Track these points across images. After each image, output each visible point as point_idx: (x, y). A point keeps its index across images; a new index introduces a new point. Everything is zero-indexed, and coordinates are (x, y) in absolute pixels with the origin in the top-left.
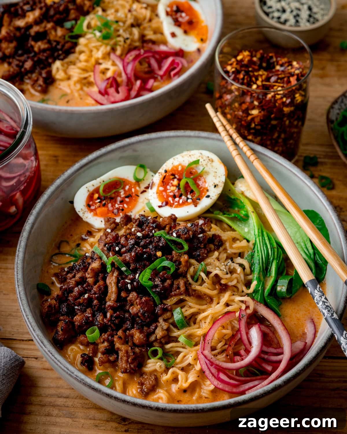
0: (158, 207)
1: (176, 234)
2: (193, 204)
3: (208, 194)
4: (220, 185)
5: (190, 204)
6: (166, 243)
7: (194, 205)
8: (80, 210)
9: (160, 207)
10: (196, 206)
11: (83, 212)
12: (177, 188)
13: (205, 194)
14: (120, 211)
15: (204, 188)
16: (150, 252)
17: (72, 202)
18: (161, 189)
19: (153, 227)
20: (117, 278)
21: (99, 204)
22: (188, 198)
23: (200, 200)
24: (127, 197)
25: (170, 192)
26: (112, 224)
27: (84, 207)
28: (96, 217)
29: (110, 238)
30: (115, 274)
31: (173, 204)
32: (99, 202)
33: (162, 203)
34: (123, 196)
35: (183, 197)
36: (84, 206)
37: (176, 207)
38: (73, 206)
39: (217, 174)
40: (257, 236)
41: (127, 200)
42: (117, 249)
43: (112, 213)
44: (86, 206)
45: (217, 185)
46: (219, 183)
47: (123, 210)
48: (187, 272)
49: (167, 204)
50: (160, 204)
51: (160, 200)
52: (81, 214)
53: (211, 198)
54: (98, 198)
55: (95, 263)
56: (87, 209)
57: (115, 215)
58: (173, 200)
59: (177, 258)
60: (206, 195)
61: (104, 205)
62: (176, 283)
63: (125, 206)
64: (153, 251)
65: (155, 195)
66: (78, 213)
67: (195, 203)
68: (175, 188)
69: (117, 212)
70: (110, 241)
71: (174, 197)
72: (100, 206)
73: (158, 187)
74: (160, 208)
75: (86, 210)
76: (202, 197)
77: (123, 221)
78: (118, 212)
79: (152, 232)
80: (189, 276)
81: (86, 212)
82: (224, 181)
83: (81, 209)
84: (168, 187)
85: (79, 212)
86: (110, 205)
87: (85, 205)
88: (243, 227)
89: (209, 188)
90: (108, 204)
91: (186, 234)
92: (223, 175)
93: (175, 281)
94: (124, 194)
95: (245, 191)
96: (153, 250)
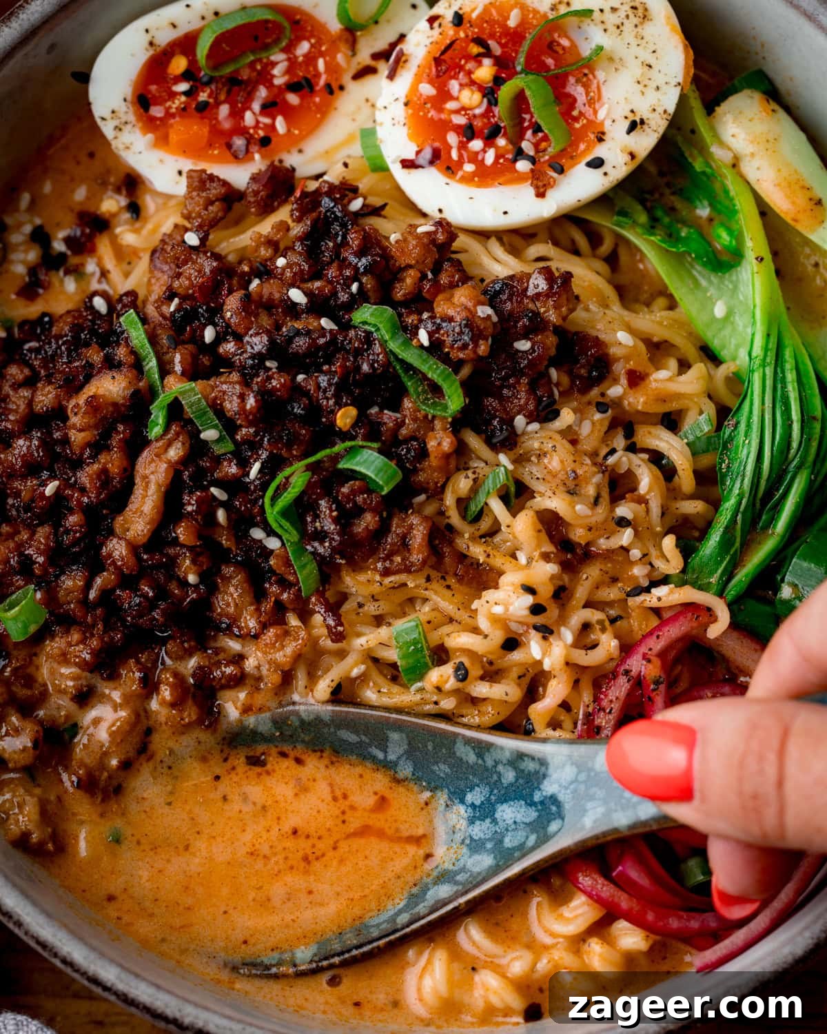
0: (399, 165)
1: (430, 334)
2: (532, 185)
3: (600, 151)
4: (652, 123)
5: (519, 178)
6: (388, 364)
7: (537, 187)
8: (107, 115)
9: (408, 164)
10: (541, 195)
11: (116, 123)
12: (485, 100)
13: (588, 149)
14: (254, 148)
15: (590, 122)
16: (318, 400)
17: (83, 78)
18: (427, 89)
19: (356, 268)
20: (176, 471)
21: (183, 98)
22: (520, 154)
23: (561, 171)
24: (293, 87)
25: (457, 112)
26: (212, 203)
27: (123, 103)
28: (159, 154)
29: (189, 278)
30: (175, 453)
31: (460, 163)
32: (185, 93)
33: (418, 153)
34: (278, 82)
35: (501, 142)
36: (125, 100)
37: (468, 180)
38: (86, 93)
39: (653, 73)
40: (758, 362)
41: (293, 99)
42: (209, 334)
43: (224, 148)
44: (132, 103)
45: (642, 122)
46: (651, 116)
47: (265, 142)
48: (444, 487)
49: (436, 158)
50: (410, 155)
51: (411, 137)
52: (108, 129)
53: (605, 174)
54: (186, 76)
55: (114, 378)
56: (136, 113)
57: (236, 157)
58: (462, 146)
59: (418, 429)
60: (589, 158)
61: (203, 108)
62: (396, 528)
63: (280, 124)
64: (328, 399)
65: (399, 111)
66: (99, 121)
67: (540, 184)
68: (477, 97)
69: (243, 148)
70: (188, 288)
71: (469, 132)
72: (184, 109)
73: (418, 79)
74: (406, 171)
75: (131, 117)
76: (574, 159)
77: (256, 193)
78: (247, 151)
79: (349, 287)
80: (449, 500)
81: (129, 127)
82: (671, 108)
83: (113, 112)
84: (454, 86)
85: (103, 119)
86: (224, 110)
87: (129, 98)
88: (712, 291)
89: (607, 126)
90: (218, 104)
91: (465, 347)
92: (674, 82)
93: (395, 521)
94: (289, 71)
95: (746, 155)
96: (329, 394)
